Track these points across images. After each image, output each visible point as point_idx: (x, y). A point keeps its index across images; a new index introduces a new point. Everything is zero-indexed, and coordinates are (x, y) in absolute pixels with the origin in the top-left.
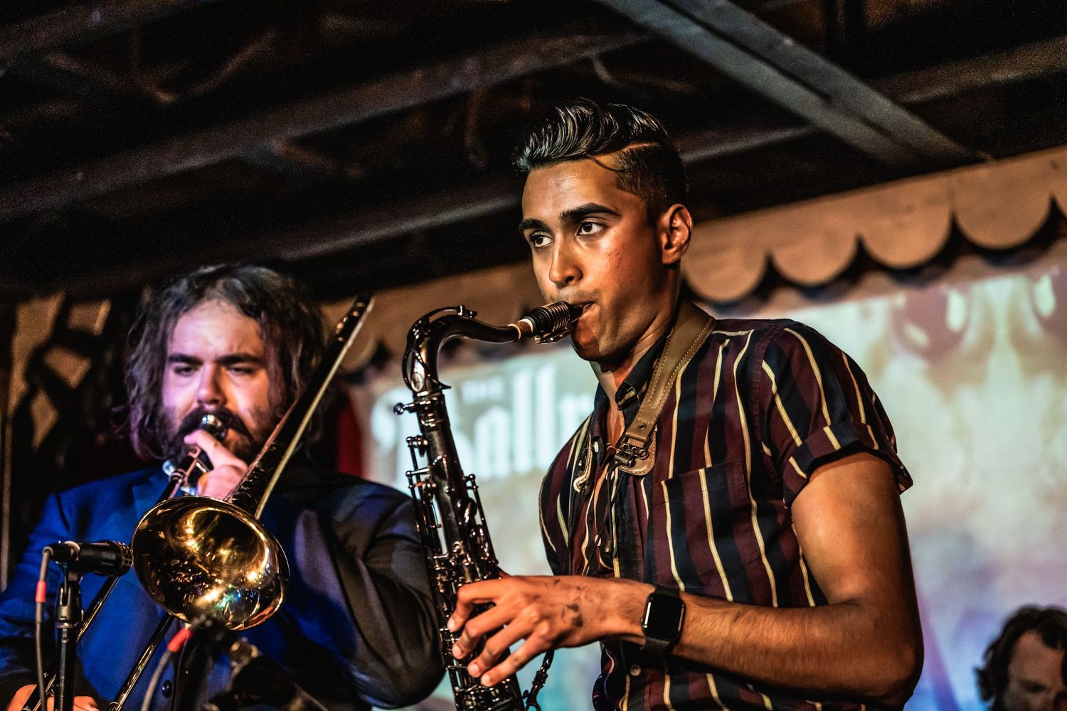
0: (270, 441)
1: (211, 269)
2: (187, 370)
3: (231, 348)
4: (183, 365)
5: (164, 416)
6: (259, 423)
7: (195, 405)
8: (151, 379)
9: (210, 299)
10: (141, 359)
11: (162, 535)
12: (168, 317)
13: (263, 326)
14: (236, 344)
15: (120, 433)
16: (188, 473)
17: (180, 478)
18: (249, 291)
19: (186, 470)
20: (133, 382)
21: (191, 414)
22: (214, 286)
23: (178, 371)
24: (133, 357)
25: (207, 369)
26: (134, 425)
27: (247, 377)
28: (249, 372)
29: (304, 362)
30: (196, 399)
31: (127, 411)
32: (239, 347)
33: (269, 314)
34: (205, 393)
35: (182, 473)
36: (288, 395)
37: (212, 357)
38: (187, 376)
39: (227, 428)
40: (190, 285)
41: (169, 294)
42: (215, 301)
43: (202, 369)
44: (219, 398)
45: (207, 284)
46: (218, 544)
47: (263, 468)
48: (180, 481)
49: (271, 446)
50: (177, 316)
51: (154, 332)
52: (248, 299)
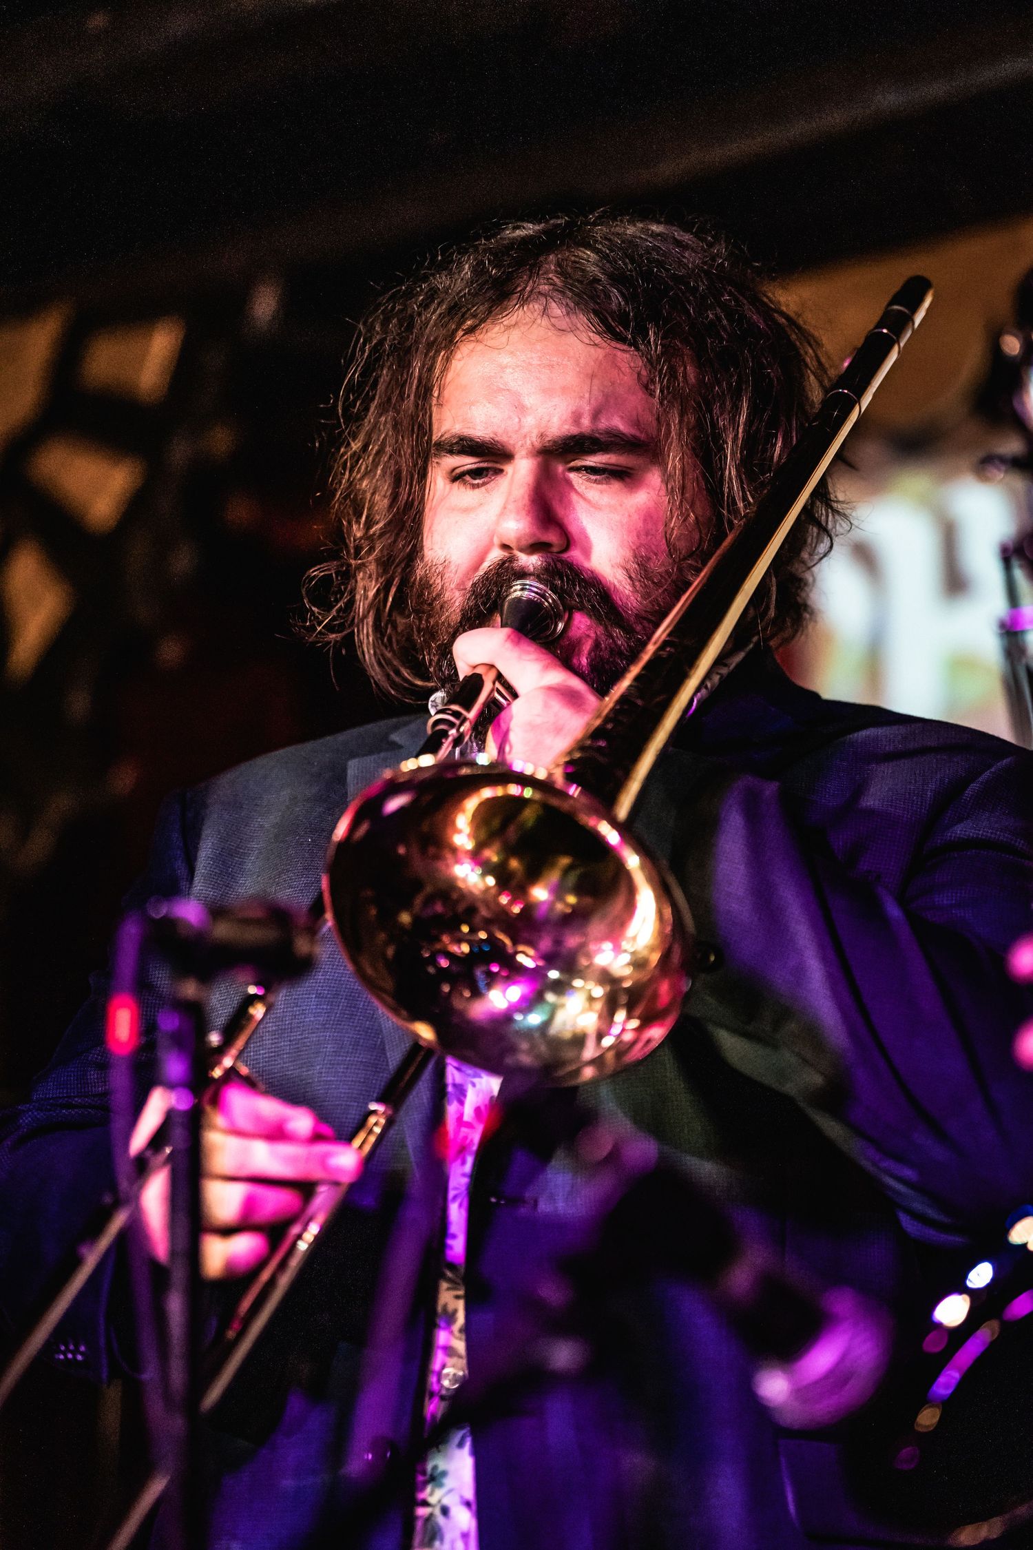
0: (661, 633)
1: (529, 229)
2: (476, 473)
3: (576, 418)
4: (468, 462)
5: (426, 585)
6: (646, 596)
7: (496, 555)
8: (394, 498)
9: (524, 301)
10: (373, 448)
11: (402, 850)
12: (430, 345)
13: (651, 363)
14: (587, 409)
15: (330, 628)
16: (472, 715)
17: (452, 725)
18: (618, 278)
19: (468, 709)
20: (356, 506)
21: (486, 578)
22: (534, 269)
23: (456, 477)
24: (356, 446)
25: (521, 471)
26: (361, 606)
27: (616, 485)
28: (622, 476)
29: (754, 448)
30: (496, 541)
31: (348, 575)
32: (596, 416)
33: (667, 335)
34: (516, 526)
35: (456, 714)
36: (714, 527)
37: (533, 440)
38: (474, 487)
39: (570, 609)
40: (479, 270)
41: (433, 294)
42: (537, 306)
43: (509, 469)
44: (552, 537)
45: (519, 264)
46: (534, 874)
47: (641, 698)
48: (453, 732)
49: (665, 644)
50: (449, 343)
51: (400, 385)
52: (616, 298)
